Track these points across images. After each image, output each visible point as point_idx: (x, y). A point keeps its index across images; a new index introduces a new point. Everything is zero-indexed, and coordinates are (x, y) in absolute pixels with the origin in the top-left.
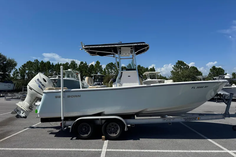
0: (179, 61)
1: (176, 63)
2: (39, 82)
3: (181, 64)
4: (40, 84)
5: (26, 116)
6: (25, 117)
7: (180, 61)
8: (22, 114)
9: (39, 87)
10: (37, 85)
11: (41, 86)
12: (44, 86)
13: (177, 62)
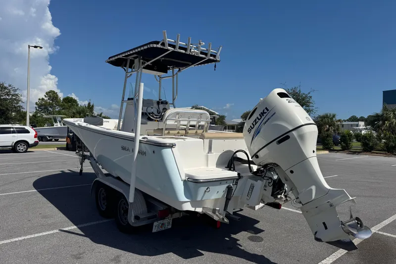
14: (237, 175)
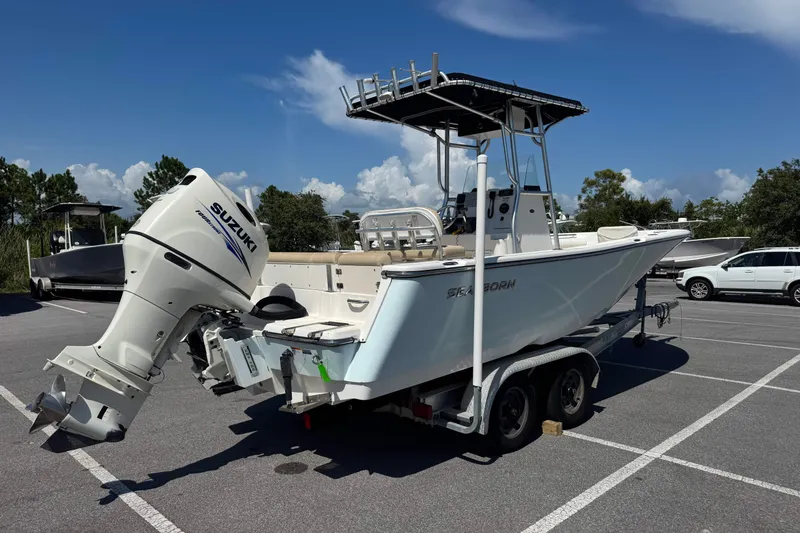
0: (167, 158)
1: (157, 164)
2: (225, 225)
3: (173, 171)
4: (233, 234)
5: (121, 426)
6: (116, 436)
7: (170, 157)
8: (100, 416)
9: (229, 247)
10: (219, 241)
11: (240, 242)
12: (252, 246)
13: (160, 160)
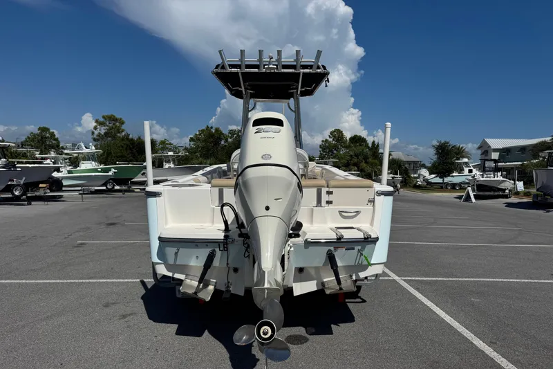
14: (223, 238)
